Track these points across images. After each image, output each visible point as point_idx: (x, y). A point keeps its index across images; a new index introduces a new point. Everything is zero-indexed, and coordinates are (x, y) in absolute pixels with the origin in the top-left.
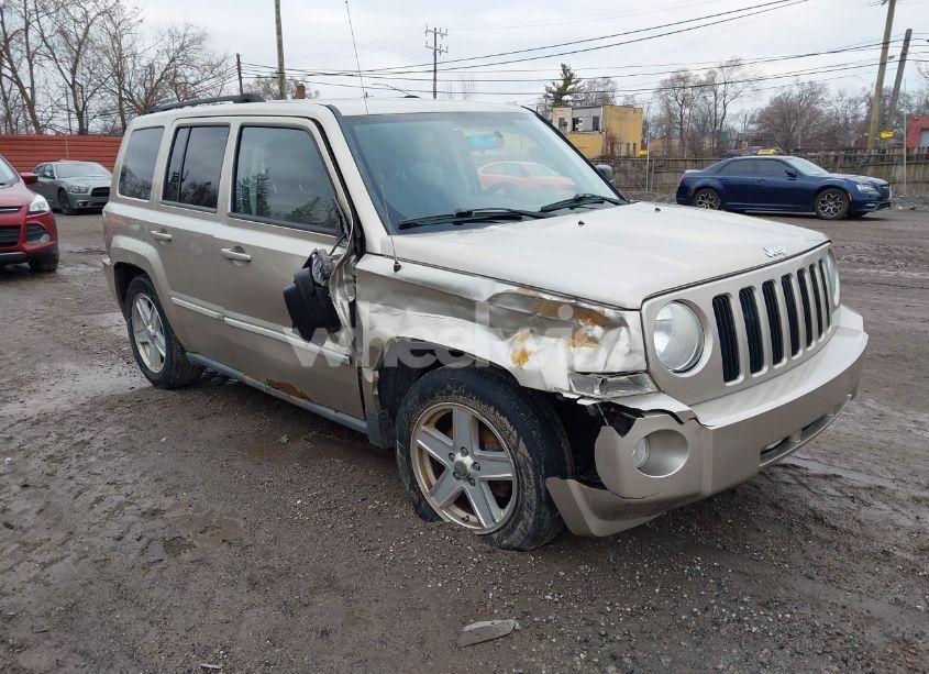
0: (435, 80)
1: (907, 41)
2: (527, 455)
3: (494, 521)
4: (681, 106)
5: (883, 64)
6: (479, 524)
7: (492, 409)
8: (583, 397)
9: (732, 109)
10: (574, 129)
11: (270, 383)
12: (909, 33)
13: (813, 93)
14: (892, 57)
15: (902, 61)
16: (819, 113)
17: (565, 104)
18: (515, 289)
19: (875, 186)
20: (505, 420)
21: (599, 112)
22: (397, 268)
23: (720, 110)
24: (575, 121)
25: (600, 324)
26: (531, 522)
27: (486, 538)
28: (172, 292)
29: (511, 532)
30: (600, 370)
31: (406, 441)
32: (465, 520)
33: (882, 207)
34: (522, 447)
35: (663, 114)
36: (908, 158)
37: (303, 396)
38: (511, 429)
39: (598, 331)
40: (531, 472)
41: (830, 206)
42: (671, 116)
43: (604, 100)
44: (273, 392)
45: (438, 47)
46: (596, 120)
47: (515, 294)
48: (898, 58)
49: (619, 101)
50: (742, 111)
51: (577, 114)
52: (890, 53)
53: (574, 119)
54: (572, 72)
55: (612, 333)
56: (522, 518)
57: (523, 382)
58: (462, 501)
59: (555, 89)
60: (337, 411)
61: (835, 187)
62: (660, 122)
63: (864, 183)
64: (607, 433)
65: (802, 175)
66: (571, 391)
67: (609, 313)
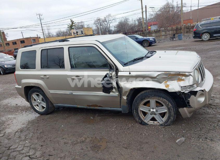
0: (42, 27)
1: (146, 7)
2: (171, 106)
3: (162, 121)
4: (100, 26)
5: (143, 13)
6: (159, 123)
7: (162, 98)
8: (186, 91)
9: (111, 25)
10: (77, 34)
11: (88, 106)
12: (146, 6)
13: (126, 20)
14: (144, 11)
15: (146, 12)
16: (129, 24)
17: (73, 29)
18: (163, 73)
19: (153, 39)
20: (165, 100)
21: (82, 30)
22: (130, 73)
23: (109, 26)
24: (77, 32)
25: (184, 76)
26: (172, 119)
27: (161, 125)
28: (49, 91)
29: (167, 122)
30: (188, 85)
31: (137, 110)
32: (154, 123)
33: (155, 43)
34: (170, 104)
35: (96, 28)
36: (155, 32)
37: (99, 107)
38: (167, 101)
39: (184, 77)
40: (172, 109)
41: (146, 44)
42: (98, 28)
43: (82, 27)
44: (89, 108)
45: (41, 18)
46: (82, 32)
47: (163, 74)
48: (145, 11)
49: (86, 26)
50: (113, 25)
51: (77, 31)
52: (143, 11)
53: (76, 32)
54: (73, 21)
55: (188, 78)
56: (170, 118)
57: (170, 91)
58: (153, 119)
59: (70, 25)
60: (111, 108)
61: (145, 40)
62: (96, 30)
63: (151, 38)
64: (192, 97)
65: (139, 38)
66: (182, 90)
67: (187, 74)
